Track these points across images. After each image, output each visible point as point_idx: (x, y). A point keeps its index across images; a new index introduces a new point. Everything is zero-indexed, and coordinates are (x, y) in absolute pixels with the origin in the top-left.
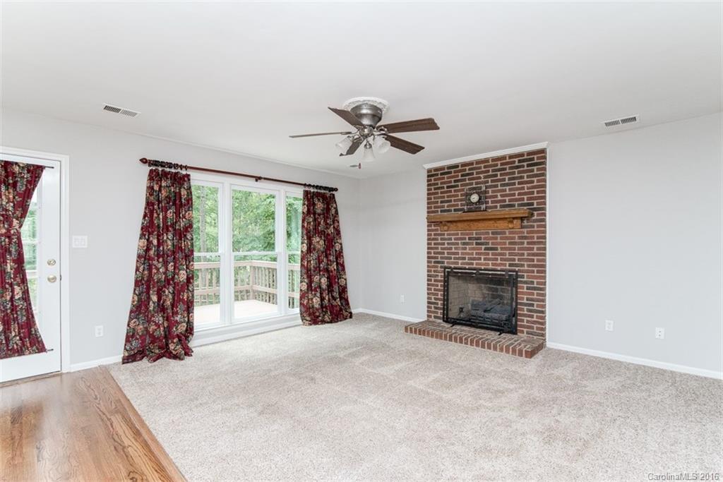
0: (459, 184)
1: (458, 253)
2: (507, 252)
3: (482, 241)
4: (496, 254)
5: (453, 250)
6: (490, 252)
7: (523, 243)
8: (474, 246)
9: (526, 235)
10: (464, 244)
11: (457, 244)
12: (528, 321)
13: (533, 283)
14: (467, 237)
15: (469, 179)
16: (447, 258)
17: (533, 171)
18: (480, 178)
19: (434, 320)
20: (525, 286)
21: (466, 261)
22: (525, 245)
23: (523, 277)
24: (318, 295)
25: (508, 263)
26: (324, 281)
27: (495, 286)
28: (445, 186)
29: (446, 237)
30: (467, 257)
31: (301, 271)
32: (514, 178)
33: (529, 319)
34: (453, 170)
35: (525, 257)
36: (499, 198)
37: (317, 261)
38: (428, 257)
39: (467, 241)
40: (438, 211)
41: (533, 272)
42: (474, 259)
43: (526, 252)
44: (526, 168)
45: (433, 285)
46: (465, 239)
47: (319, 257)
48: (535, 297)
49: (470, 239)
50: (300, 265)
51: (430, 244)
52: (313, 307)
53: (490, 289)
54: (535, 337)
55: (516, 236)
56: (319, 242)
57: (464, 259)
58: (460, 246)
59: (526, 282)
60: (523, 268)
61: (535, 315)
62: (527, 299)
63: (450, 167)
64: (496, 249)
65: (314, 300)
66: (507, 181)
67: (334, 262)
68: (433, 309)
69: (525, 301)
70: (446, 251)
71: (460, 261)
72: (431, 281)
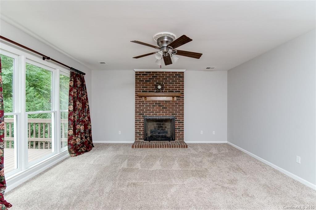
0: (151, 80)
1: (150, 110)
2: (171, 109)
3: (161, 105)
4: (167, 110)
5: (148, 109)
6: (164, 109)
7: (177, 106)
8: (158, 107)
9: (178, 103)
10: (153, 106)
11: (150, 106)
12: (178, 135)
13: (180, 120)
14: (155, 103)
15: (155, 79)
16: (145, 112)
17: (180, 79)
18: (160, 79)
19: (139, 140)
20: (177, 122)
21: (154, 113)
22: (178, 107)
23: (176, 118)
24: (79, 136)
25: (171, 113)
26: (82, 128)
27: (160, 123)
28: (144, 80)
29: (145, 103)
30: (154, 111)
31: (69, 123)
32: (173, 81)
33: (179, 134)
34: (148, 74)
35: (177, 111)
36: (168, 88)
37: (78, 116)
38: (136, 112)
39: (155, 105)
40: (141, 91)
41: (180, 116)
42: (158, 112)
43: (178, 109)
44: (178, 78)
45: (138, 125)
46: (154, 104)
47: (79, 113)
48: (181, 125)
49: (156, 104)
50: (67, 119)
51: (137, 106)
52: (76, 144)
53: (157, 124)
54: (181, 140)
55: (174, 103)
56: (79, 105)
57: (153, 112)
58: (151, 107)
59: (178, 120)
60: (176, 115)
61: (181, 132)
62: (178, 127)
63: (147, 72)
64: (167, 108)
65: (77, 140)
66: (171, 82)
67: (86, 116)
68: (138, 136)
69: (177, 127)
70: (145, 109)
71: (151, 113)
72: (137, 122)
